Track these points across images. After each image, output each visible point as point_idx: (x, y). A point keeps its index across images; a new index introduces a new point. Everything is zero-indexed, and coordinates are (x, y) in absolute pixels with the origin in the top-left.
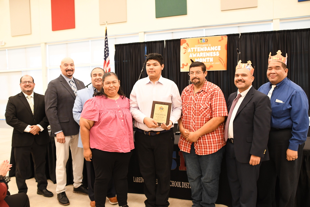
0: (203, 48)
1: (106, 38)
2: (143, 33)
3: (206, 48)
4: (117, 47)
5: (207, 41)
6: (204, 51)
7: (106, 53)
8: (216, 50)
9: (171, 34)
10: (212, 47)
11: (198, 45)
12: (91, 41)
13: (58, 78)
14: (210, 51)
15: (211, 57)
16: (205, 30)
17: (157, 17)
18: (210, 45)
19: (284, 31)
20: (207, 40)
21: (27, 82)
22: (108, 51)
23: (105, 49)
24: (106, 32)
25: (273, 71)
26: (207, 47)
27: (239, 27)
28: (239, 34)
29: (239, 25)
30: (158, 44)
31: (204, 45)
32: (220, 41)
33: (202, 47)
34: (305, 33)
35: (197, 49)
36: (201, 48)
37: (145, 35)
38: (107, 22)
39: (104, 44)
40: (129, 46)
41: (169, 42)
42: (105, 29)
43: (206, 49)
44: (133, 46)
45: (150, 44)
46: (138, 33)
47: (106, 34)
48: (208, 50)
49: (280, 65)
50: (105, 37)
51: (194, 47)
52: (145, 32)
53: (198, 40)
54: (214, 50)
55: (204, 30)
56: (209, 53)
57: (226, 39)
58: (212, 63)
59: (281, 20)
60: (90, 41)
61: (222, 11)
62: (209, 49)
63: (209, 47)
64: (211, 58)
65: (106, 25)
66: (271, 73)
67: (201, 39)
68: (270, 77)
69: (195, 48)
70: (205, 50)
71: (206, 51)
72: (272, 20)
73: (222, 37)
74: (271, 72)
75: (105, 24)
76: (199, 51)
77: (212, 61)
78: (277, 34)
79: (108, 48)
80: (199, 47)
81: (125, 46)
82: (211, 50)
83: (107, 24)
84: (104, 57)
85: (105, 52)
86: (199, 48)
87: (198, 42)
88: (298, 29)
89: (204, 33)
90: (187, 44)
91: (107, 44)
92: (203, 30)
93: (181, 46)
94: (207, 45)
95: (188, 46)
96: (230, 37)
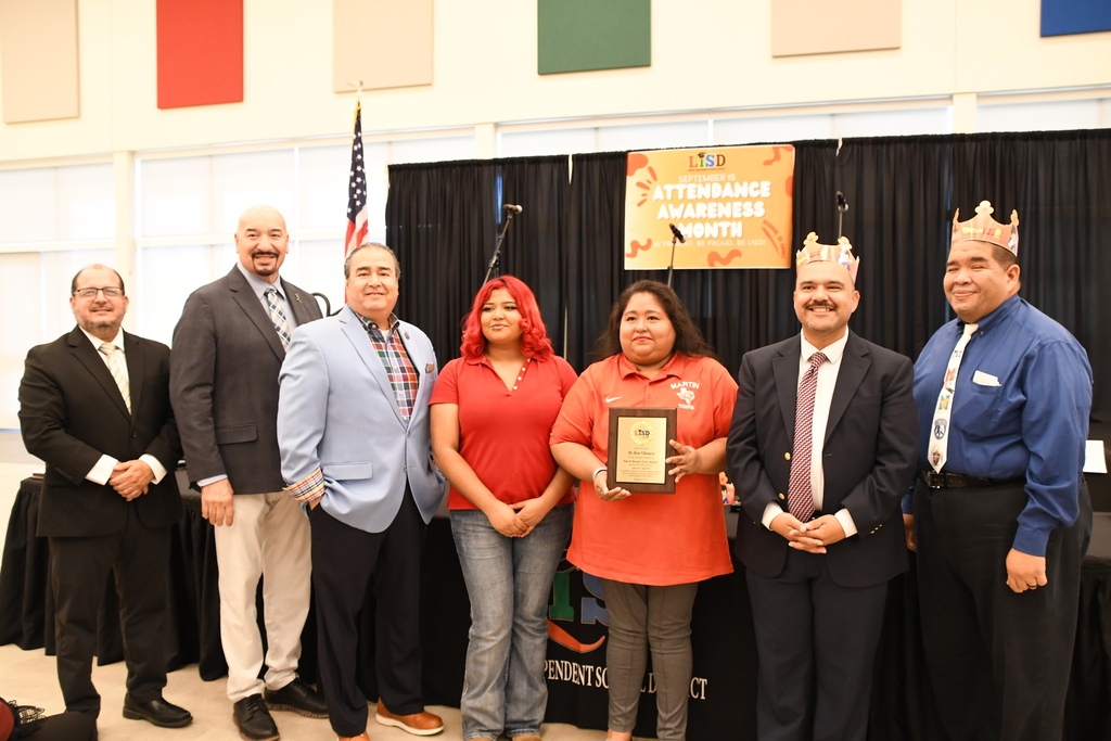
0: (708, 185)
1: (358, 140)
2: (491, 127)
3: (717, 186)
4: (395, 173)
5: (721, 162)
6: (711, 200)
7: (355, 196)
8: (754, 194)
9: (592, 135)
10: (741, 185)
11: (691, 177)
12: (300, 150)
13: (225, 281)
14: (733, 200)
15: (737, 220)
16: (715, 122)
17: (541, 73)
18: (732, 177)
19: (994, 136)
20: (721, 158)
21: (100, 292)
22: (362, 186)
23: (353, 179)
24: (359, 117)
25: (963, 275)
26: (723, 184)
27: (833, 115)
28: (836, 142)
29: (834, 108)
30: (545, 169)
31: (712, 177)
32: (768, 163)
33: (704, 184)
34: (1064, 146)
35: (685, 191)
36: (700, 185)
37: (499, 134)
38: (362, 83)
39: (351, 162)
40: (441, 170)
41: (585, 162)
42: (355, 108)
43: (717, 191)
44: (454, 171)
45: (517, 167)
46: (472, 128)
47: (358, 128)
48: (723, 196)
49: (986, 253)
50: (355, 137)
51: (676, 182)
52: (497, 125)
53: (691, 158)
54: (745, 195)
55: (711, 122)
56: (729, 204)
57: (789, 158)
58: (739, 243)
59: (980, 96)
60: (296, 148)
61: (775, 57)
62: (728, 191)
63: (728, 185)
64: (734, 224)
65: (359, 93)
66: (957, 283)
67: (701, 156)
68: (954, 298)
69: (680, 187)
70: (715, 196)
71: (719, 200)
72: (951, 97)
73: (776, 150)
74: (956, 280)
75: (355, 91)
76: (694, 197)
77: (740, 235)
78: (970, 147)
79: (362, 175)
80: (692, 181)
82: (737, 196)
83: (363, 90)
84: (350, 210)
85: (352, 191)
86: (694, 186)
87: (691, 166)
88: (1043, 130)
89: (708, 134)
90: (651, 170)
91: (361, 163)
92: (706, 122)
93: (628, 178)
94: (723, 178)
95: (655, 178)
96: (805, 149)
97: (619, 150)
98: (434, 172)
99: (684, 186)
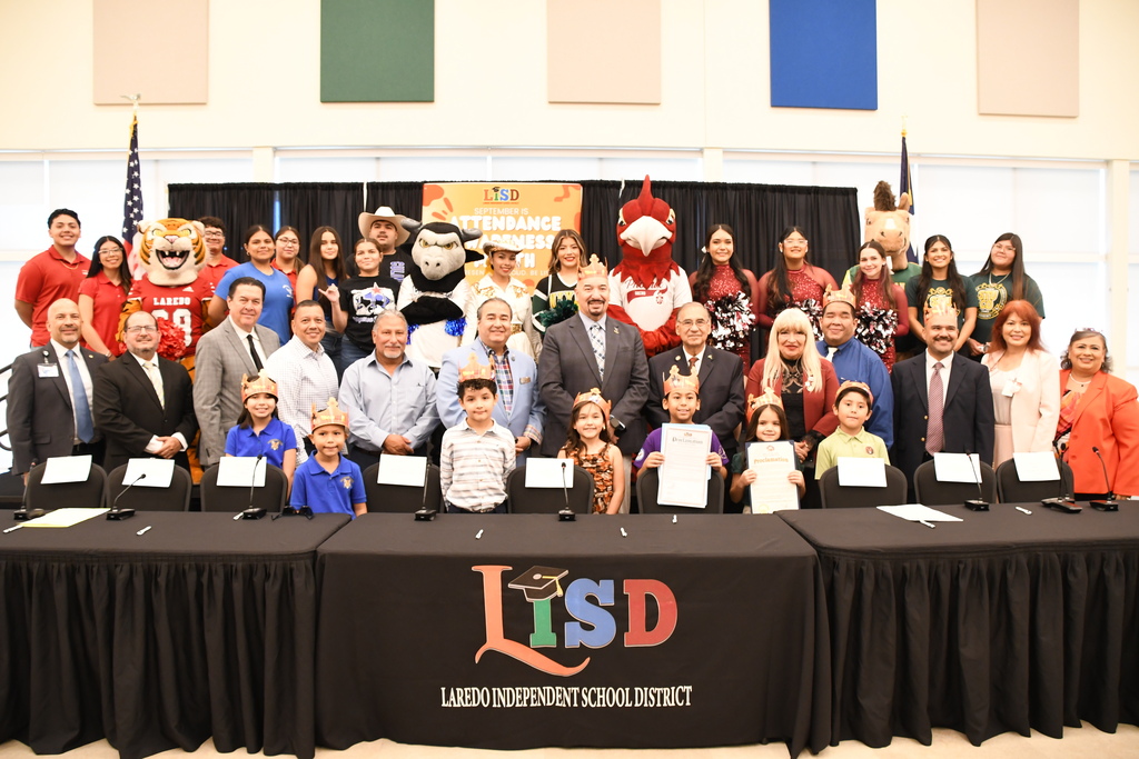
0: (502, 218)
1: (134, 157)
2: (270, 151)
3: (511, 219)
4: (176, 194)
5: (515, 196)
6: (505, 231)
7: (132, 216)
8: (546, 228)
9: (373, 164)
10: (534, 219)
11: (486, 210)
12: (51, 162)
14: (527, 232)
15: (530, 251)
16: (493, 159)
17: (326, 98)
18: (525, 211)
19: (749, 186)
20: (515, 193)
22: (139, 205)
23: (129, 197)
24: (135, 133)
26: (517, 217)
27: (601, 159)
28: (620, 183)
29: (603, 152)
30: (339, 196)
31: (506, 210)
32: (558, 199)
33: (499, 217)
34: (801, 199)
35: (481, 222)
36: (495, 218)
37: (277, 158)
38: (139, 97)
39: (126, 179)
40: (226, 192)
41: (380, 191)
42: (131, 123)
43: (511, 223)
44: (241, 194)
45: (310, 192)
46: (249, 151)
47: (134, 143)
48: (517, 229)
50: (131, 152)
51: (472, 214)
52: (276, 150)
53: (486, 191)
54: (538, 229)
55: (489, 158)
56: (522, 236)
57: (577, 195)
58: (532, 273)
59: (726, 151)
60: (46, 162)
62: (521, 224)
63: (521, 219)
64: (527, 255)
65: (136, 107)
67: (496, 190)
69: (476, 219)
70: (509, 228)
71: (513, 232)
72: (701, 151)
73: (566, 189)
75: (132, 105)
76: (489, 229)
77: (532, 266)
78: (731, 195)
79: (138, 193)
80: (487, 214)
81: (208, 196)
82: (530, 229)
83: (140, 104)
84: (125, 230)
85: (128, 210)
86: (489, 218)
87: (486, 199)
88: (787, 184)
89: (489, 169)
90: (447, 201)
91: (138, 180)
92: (486, 159)
93: (424, 207)
94: (516, 211)
95: (451, 209)
96: (592, 189)
97: (414, 181)
98: (220, 193)
99: (480, 218)
